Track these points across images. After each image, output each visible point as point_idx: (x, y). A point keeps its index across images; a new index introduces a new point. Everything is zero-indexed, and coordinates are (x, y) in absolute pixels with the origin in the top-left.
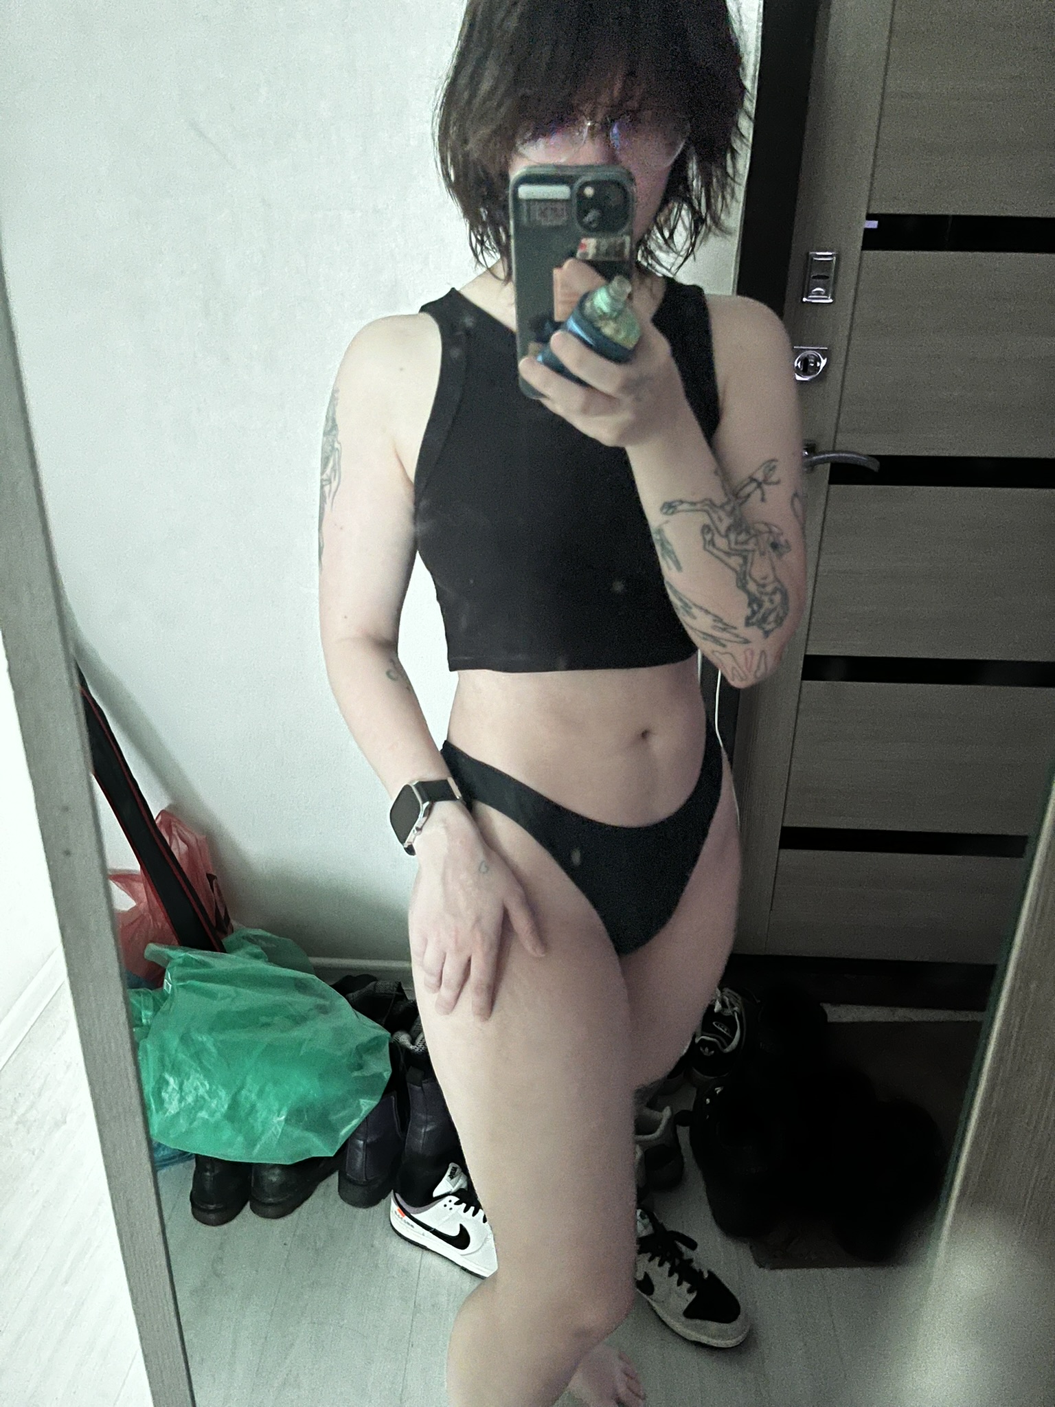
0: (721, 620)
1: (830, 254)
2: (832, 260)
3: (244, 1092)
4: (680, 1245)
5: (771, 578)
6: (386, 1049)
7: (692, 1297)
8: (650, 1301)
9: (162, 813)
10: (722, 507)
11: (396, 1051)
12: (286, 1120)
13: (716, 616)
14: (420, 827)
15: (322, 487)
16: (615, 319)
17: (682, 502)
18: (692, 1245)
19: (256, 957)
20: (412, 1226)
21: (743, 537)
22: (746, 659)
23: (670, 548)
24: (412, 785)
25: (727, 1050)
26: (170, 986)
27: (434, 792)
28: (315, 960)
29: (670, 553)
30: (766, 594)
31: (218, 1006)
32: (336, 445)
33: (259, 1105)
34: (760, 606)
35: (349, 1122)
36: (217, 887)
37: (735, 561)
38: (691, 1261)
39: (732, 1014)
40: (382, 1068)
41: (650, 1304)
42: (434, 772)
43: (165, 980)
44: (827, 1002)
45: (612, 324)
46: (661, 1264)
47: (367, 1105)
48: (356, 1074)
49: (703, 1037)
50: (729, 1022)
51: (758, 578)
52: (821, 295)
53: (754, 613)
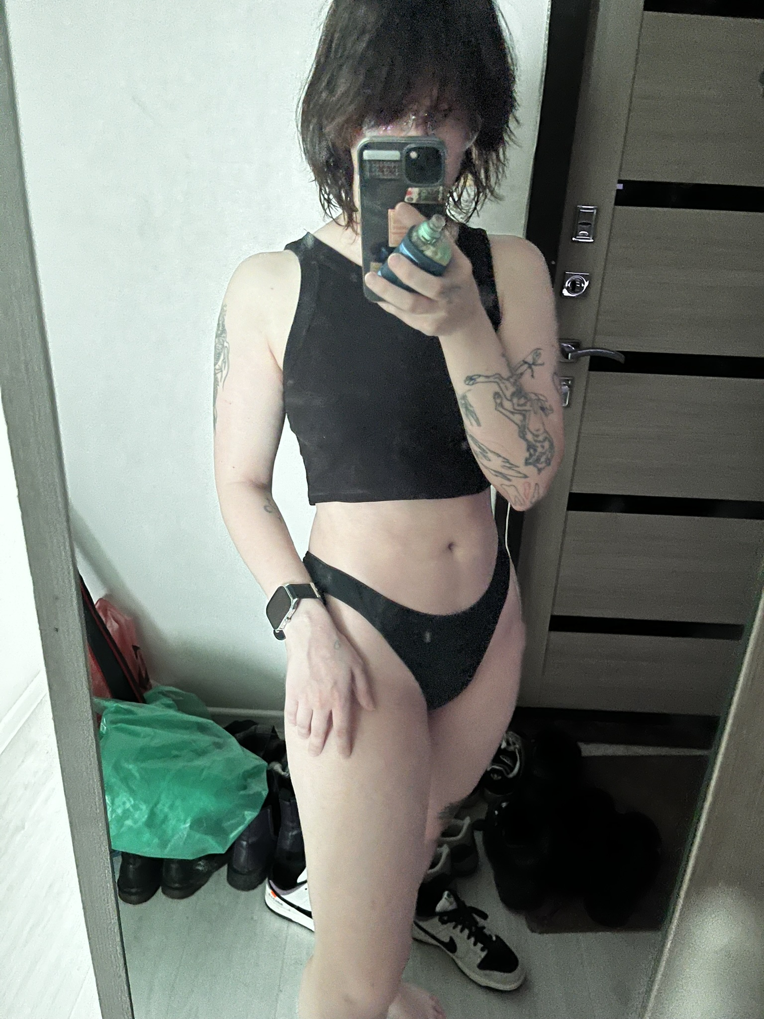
0: (508, 461)
1: (592, 207)
2: (593, 212)
3: (159, 806)
4: (475, 916)
5: (542, 431)
6: (264, 775)
7: (483, 954)
8: (454, 957)
9: (100, 600)
10: (508, 379)
11: (271, 775)
12: (191, 827)
13: (504, 458)
14: (289, 617)
15: (215, 374)
16: (434, 245)
17: (480, 376)
18: (484, 916)
19: (169, 706)
20: (282, 904)
21: (522, 401)
22: (525, 489)
23: (471, 409)
24: (285, 586)
25: (511, 776)
26: (105, 728)
27: (300, 592)
28: (211, 710)
29: (472, 413)
30: (540, 442)
31: (140, 742)
32: (226, 344)
33: (170, 815)
34: (535, 450)
35: (236, 828)
36: (141, 656)
37: (517, 418)
38: (484, 928)
39: (513, 750)
40: (261, 788)
41: (454, 960)
42: (300, 577)
43: (102, 724)
44: (582, 741)
45: (432, 248)
46: (462, 931)
47: (250, 815)
48: (242, 792)
49: (493, 767)
50: (512, 756)
51: (533, 430)
52: (586, 236)
53: (531, 455)
